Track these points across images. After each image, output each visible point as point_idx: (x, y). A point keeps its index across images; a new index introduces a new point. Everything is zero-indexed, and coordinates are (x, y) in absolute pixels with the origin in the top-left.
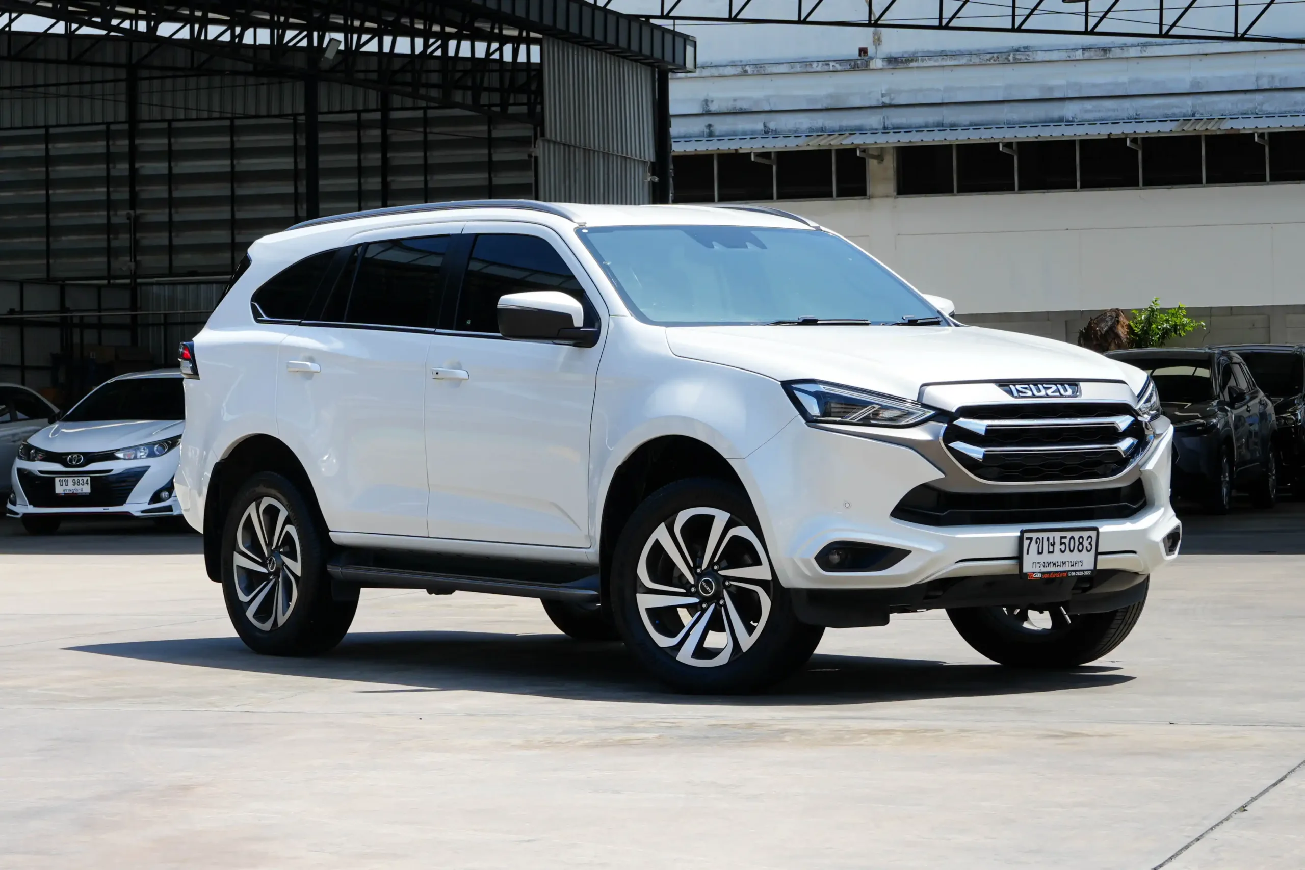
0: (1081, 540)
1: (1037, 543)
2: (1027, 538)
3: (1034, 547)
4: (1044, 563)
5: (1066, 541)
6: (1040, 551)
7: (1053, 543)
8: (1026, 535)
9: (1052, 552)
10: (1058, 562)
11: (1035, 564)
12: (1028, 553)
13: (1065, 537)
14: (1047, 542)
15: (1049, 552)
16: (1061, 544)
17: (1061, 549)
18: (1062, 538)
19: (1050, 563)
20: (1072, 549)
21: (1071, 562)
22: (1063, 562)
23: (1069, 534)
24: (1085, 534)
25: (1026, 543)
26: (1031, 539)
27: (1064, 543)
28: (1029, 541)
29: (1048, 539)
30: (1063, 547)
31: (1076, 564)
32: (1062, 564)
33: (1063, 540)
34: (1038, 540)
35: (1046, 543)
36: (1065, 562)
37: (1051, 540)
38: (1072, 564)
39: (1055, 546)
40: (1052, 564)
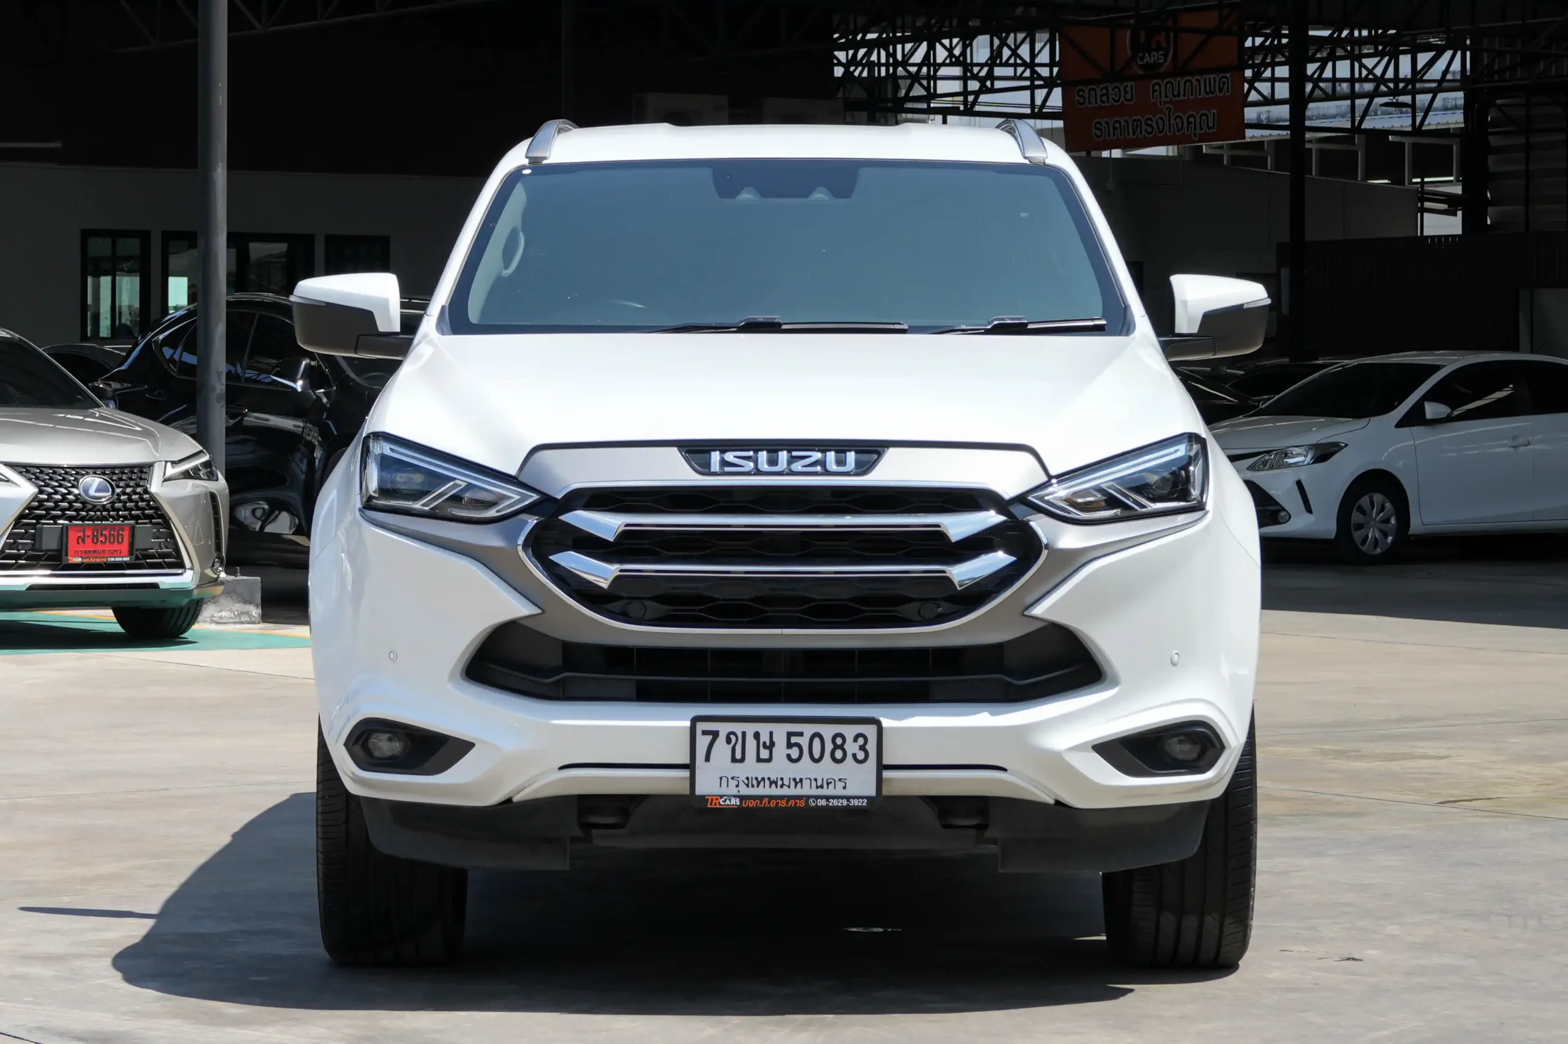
0: (839, 741)
1: (729, 741)
2: (705, 733)
3: (722, 749)
4: (747, 778)
5: (804, 741)
6: (738, 756)
7: (768, 744)
8: (701, 726)
9: (769, 760)
10: (782, 779)
11: (724, 780)
12: (707, 759)
13: (801, 734)
14: (755, 742)
15: (759, 760)
16: (790, 745)
17: (789, 757)
18: (790, 735)
19: (763, 779)
20: (817, 755)
21: (816, 780)
22: (794, 780)
23: (809, 729)
24: (850, 731)
25: (703, 742)
26: (715, 735)
27: (798, 745)
28: (709, 738)
29: (757, 736)
30: (794, 753)
31: (828, 784)
32: (793, 783)
33: (794, 740)
34: (733, 737)
35: (751, 743)
36: (801, 780)
37: (765, 738)
38: (819, 783)
39: (774, 749)
40: (767, 783)
